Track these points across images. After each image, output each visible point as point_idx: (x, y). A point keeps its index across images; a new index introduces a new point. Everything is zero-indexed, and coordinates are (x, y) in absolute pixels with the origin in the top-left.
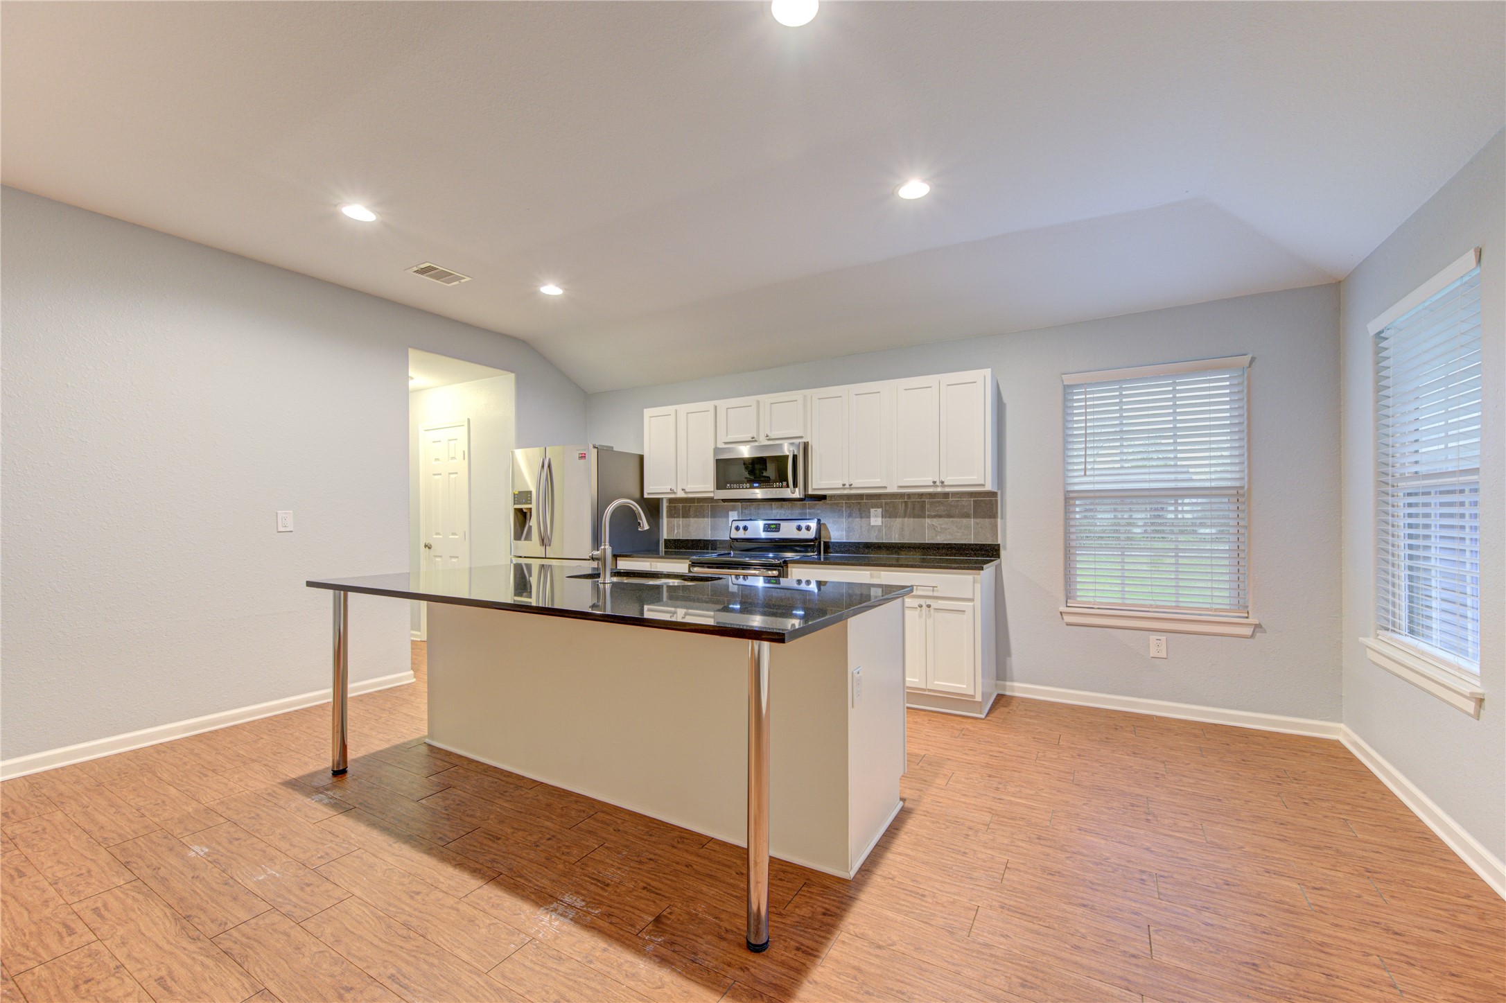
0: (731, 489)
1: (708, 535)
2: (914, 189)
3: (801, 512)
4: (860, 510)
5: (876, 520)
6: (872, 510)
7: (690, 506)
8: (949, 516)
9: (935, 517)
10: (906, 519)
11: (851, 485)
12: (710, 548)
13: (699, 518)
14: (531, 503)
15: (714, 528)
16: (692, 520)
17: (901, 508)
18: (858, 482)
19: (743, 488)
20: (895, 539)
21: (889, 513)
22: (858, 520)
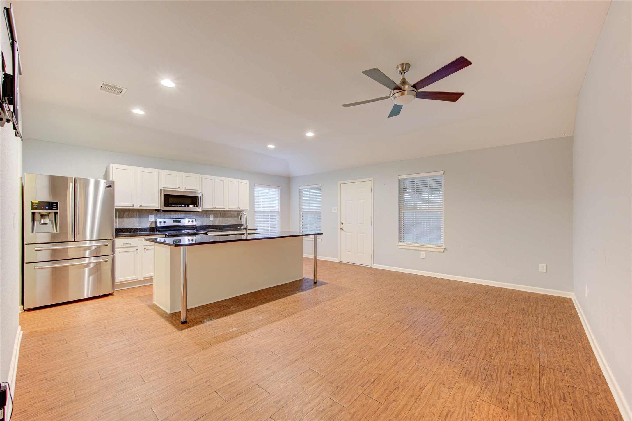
0: (172, 206)
1: (137, 226)
2: (271, 146)
3: (184, 215)
4: (206, 215)
5: (212, 218)
6: (210, 215)
7: (124, 213)
8: (232, 217)
9: (228, 217)
10: (220, 218)
11: (216, 207)
12: (138, 231)
13: (130, 218)
14: (57, 209)
15: (139, 222)
16: (125, 219)
17: (219, 215)
18: (218, 207)
19: (178, 207)
20: (217, 224)
21: (216, 216)
22: (206, 218)
